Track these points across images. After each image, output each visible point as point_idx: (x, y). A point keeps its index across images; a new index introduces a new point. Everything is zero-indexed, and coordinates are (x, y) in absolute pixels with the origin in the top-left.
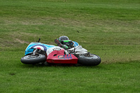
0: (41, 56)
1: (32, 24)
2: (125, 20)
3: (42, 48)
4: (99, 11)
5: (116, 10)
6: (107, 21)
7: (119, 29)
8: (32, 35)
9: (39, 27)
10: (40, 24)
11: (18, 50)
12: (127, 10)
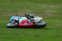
1: (55, 7)
8: (54, 12)
9: (58, 8)
10: (58, 7)
11: (48, 18)
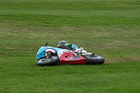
0: (55, 58)
2: (50, 26)
3: (53, 51)
4: (24, 18)
5: (41, 16)
6: (32, 27)
7: (44, 35)
12: (52, 16)
